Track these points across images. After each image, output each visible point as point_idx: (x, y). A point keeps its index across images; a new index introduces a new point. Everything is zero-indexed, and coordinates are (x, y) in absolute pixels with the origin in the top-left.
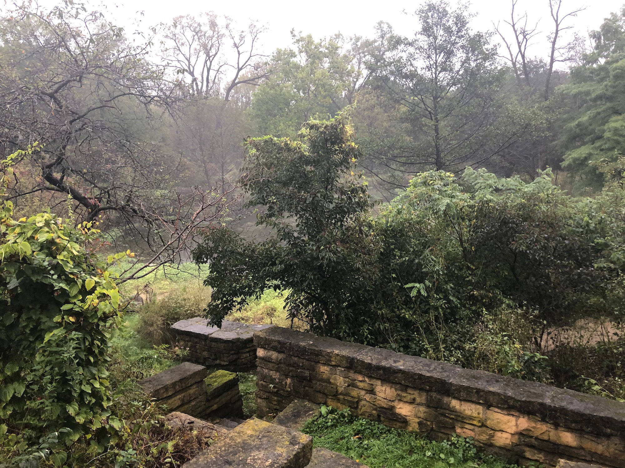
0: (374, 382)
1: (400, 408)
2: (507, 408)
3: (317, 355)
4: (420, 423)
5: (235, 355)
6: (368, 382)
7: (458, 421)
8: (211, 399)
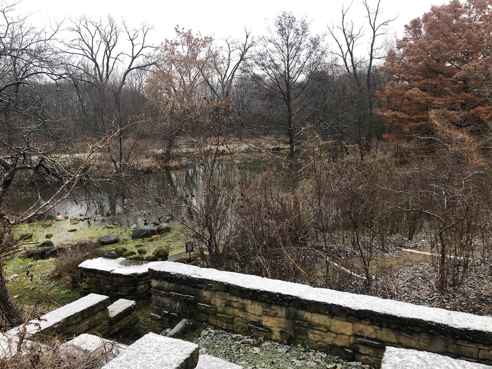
0: (245, 301)
1: (266, 321)
3: (201, 283)
4: (281, 332)
5: (133, 287)
6: (241, 302)
7: (310, 328)
8: (114, 323)
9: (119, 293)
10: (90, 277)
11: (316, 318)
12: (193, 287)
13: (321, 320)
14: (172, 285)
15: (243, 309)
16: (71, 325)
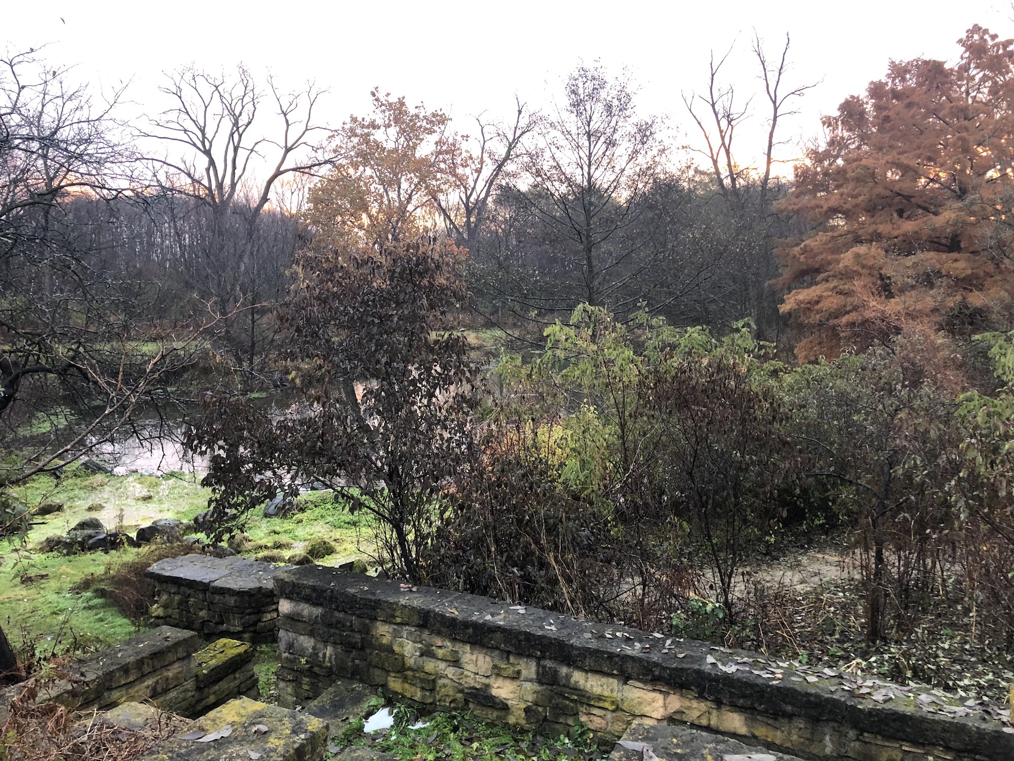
0: (458, 647)
1: (498, 687)
2: (651, 680)
3: (374, 609)
4: (527, 710)
5: (253, 616)
6: (450, 647)
7: (582, 703)
8: (206, 686)
9: (223, 627)
10: (170, 594)
11: (594, 683)
12: (359, 616)
13: (605, 687)
14: (318, 611)
15: (456, 663)
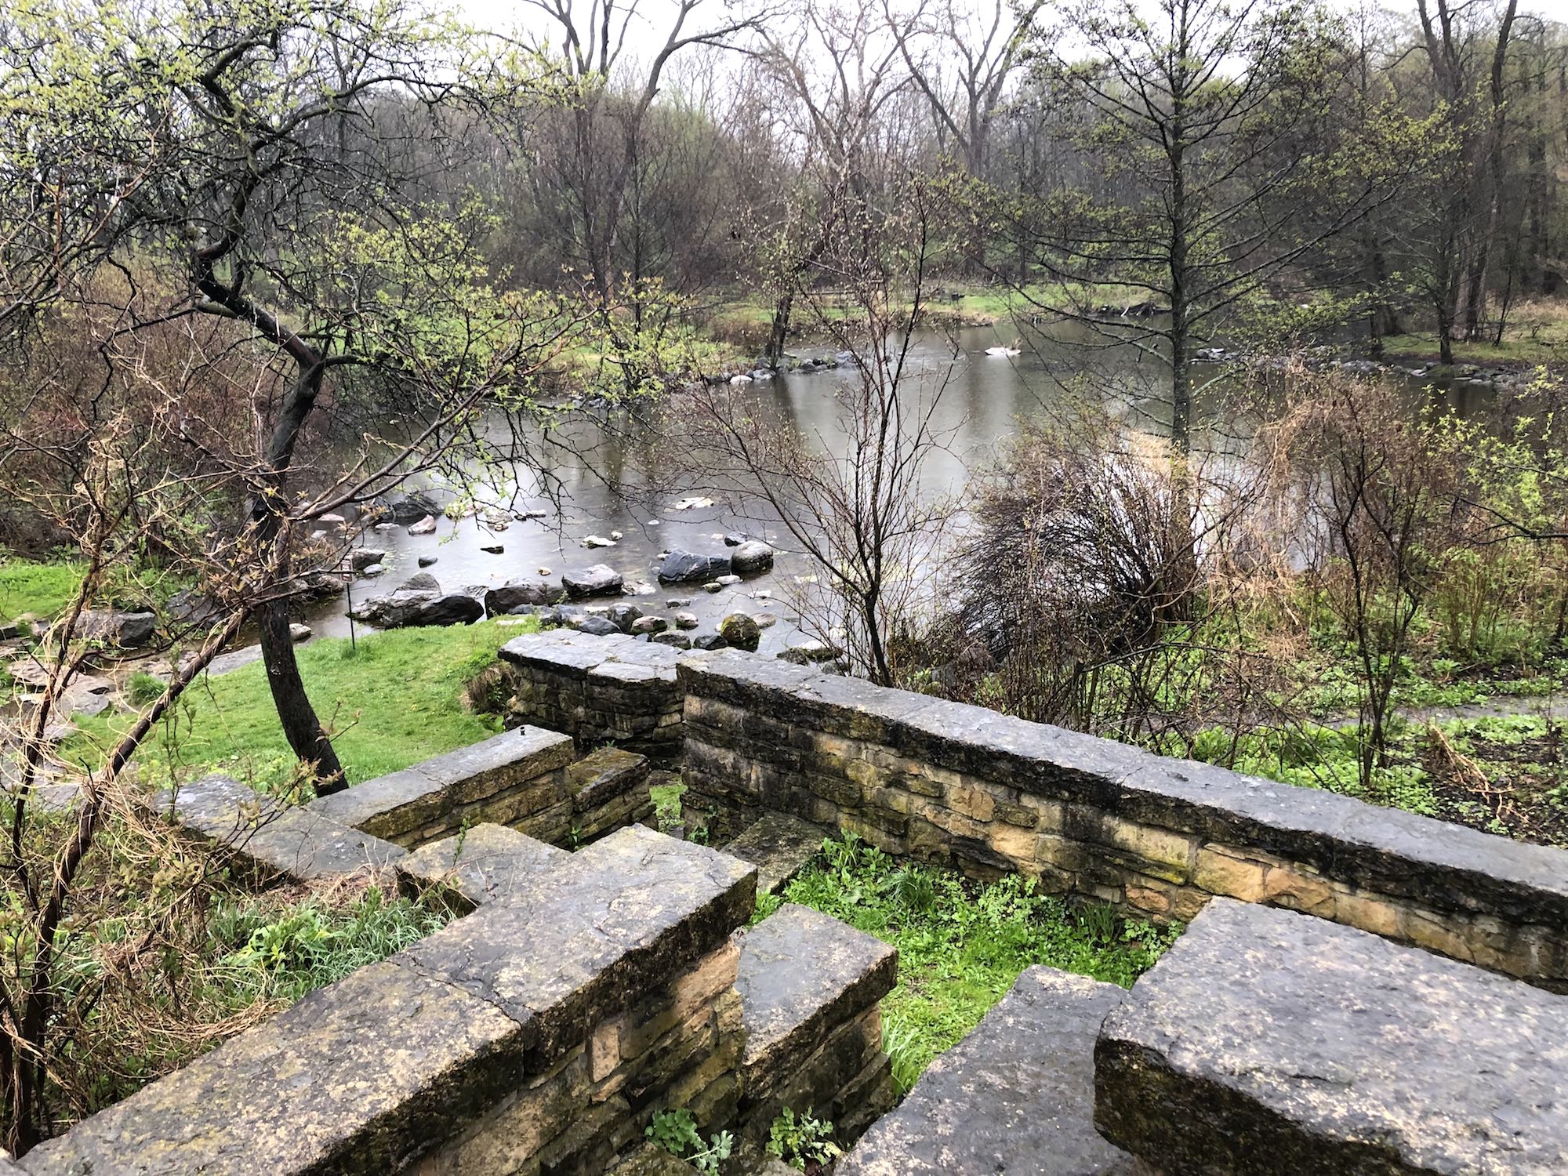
0: (943, 777)
1: (1002, 839)
2: (1244, 845)
3: (819, 715)
4: (1045, 875)
5: (647, 718)
6: (932, 778)
7: (1131, 871)
8: (585, 811)
9: (608, 732)
10: (533, 681)
11: (1151, 844)
12: (798, 725)
13: (1169, 850)
14: (741, 714)
15: (938, 797)
16: (468, 804)
